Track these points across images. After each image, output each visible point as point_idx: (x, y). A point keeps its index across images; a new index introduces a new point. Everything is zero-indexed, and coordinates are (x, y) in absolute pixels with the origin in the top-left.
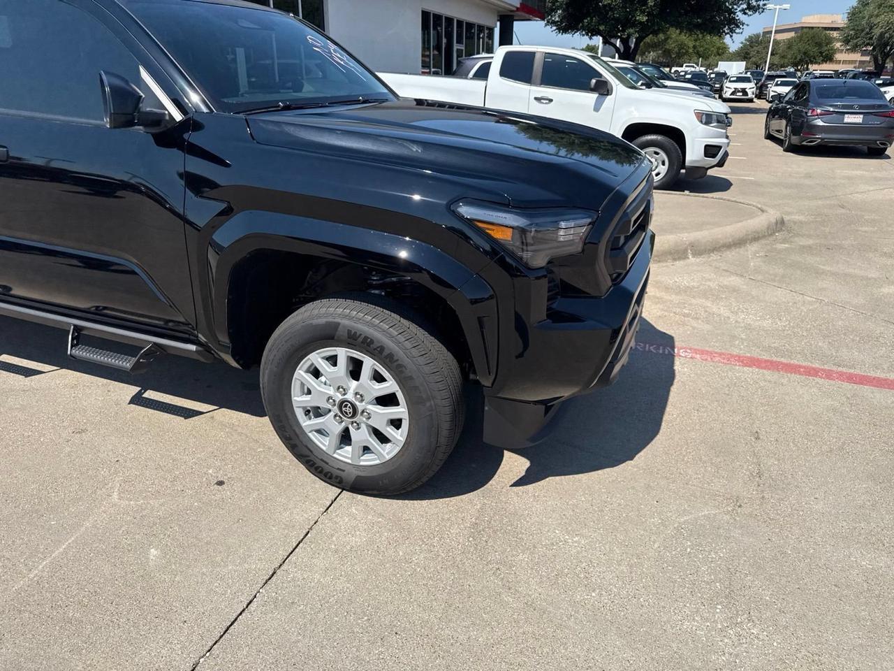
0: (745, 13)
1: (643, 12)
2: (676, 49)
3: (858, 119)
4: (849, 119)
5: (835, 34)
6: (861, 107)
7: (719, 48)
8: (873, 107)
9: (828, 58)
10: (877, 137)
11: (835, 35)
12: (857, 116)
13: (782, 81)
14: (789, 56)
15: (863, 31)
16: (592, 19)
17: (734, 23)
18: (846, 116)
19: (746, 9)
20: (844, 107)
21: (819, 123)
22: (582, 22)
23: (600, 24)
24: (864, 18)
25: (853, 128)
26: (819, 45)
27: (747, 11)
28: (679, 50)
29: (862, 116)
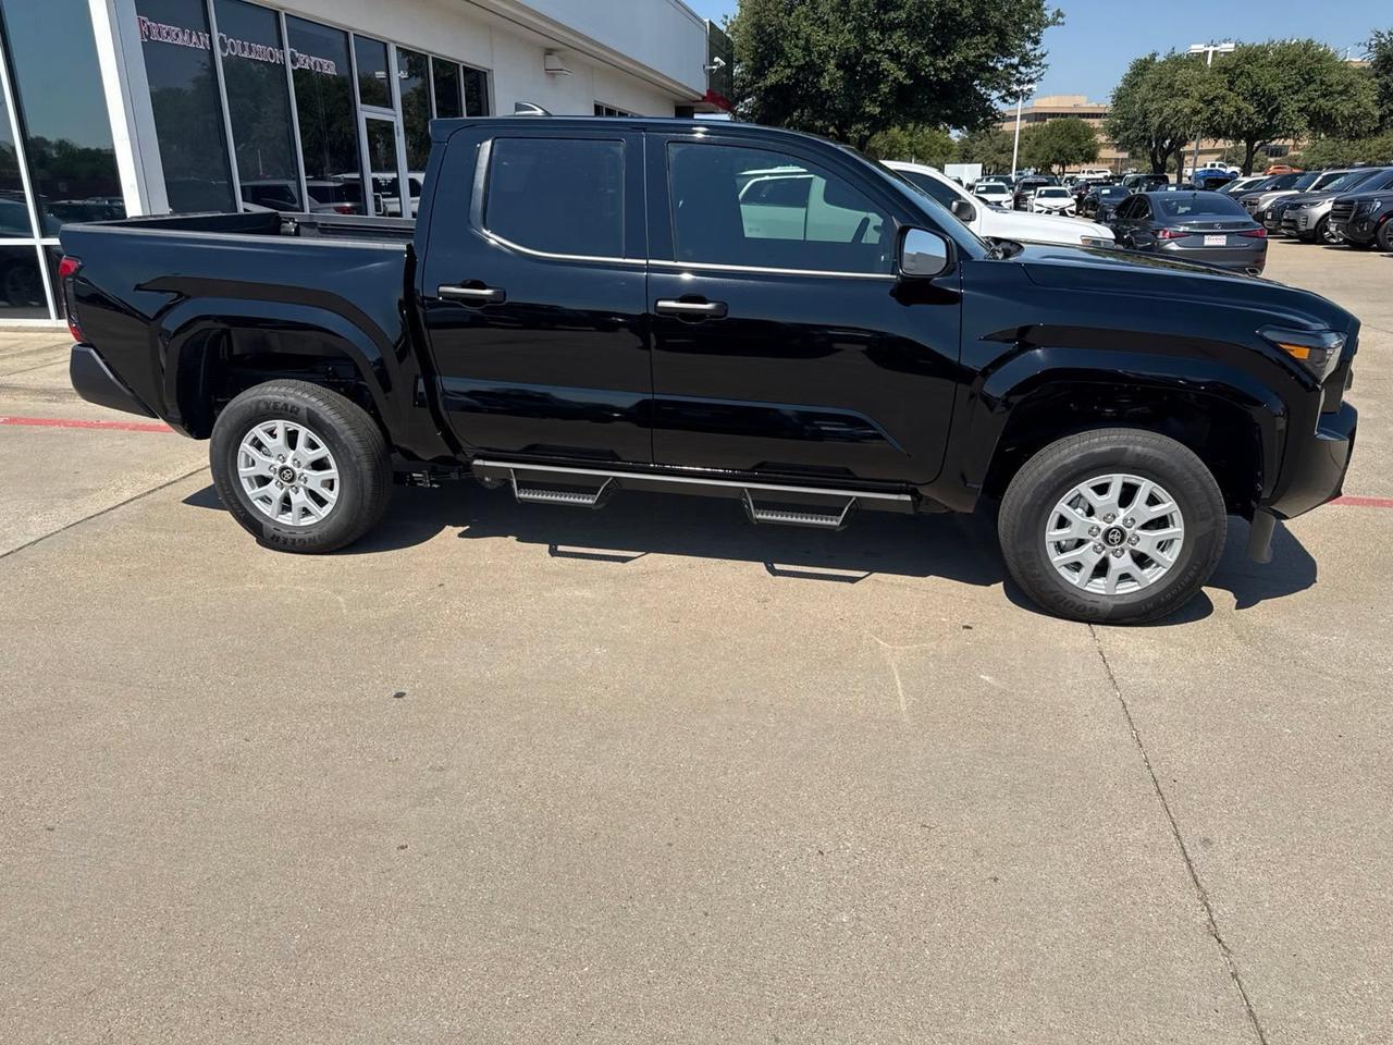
0: (1005, 101)
1: (873, 101)
2: (886, 149)
3: (1221, 241)
4: (1210, 241)
5: (1096, 123)
6: (1224, 226)
7: (943, 146)
8: (1237, 225)
9: (1090, 157)
10: (1247, 263)
11: (1096, 126)
12: (1219, 237)
13: (1047, 191)
14: (1039, 156)
15: (1134, 120)
16: (802, 112)
17: (991, 115)
18: (1206, 237)
19: (1005, 95)
20: (1201, 226)
21: (1173, 246)
22: (791, 115)
23: (816, 119)
24: (1134, 103)
25: (1216, 251)
26: (1076, 139)
27: (1007, 98)
28: (890, 149)
29: (1225, 237)
